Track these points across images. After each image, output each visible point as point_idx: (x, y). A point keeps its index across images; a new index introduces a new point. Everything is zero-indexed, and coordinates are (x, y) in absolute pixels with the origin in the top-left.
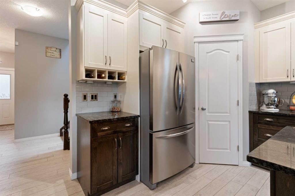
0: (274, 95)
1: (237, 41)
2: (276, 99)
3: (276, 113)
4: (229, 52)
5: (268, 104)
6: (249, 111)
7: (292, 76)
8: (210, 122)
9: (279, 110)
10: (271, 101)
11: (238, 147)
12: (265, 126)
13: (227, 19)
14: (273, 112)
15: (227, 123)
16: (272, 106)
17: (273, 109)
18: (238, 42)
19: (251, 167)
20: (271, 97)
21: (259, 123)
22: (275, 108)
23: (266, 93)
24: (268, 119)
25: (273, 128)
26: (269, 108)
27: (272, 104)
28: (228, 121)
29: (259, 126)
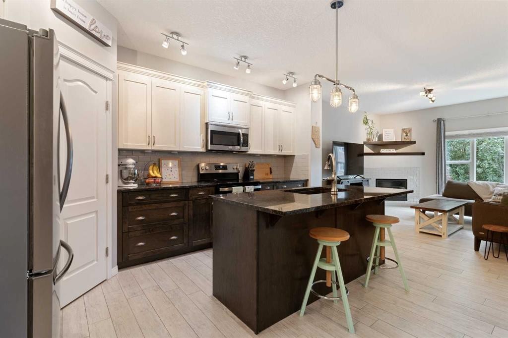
0: (134, 166)
1: (106, 79)
2: (136, 171)
3: (134, 189)
4: (96, 92)
5: (128, 178)
6: (118, 190)
7: (152, 144)
8: (69, 222)
9: (138, 185)
10: (132, 174)
11: (107, 249)
12: (136, 208)
13: (98, 35)
14: (132, 188)
15: (94, 215)
16: (131, 181)
17: (132, 185)
18: (107, 81)
19: (120, 272)
20: (130, 168)
21: (131, 205)
22: (134, 183)
23: (123, 163)
24: (139, 198)
25: (145, 208)
26: (129, 183)
27: (132, 179)
28: (94, 212)
29: (130, 209)
